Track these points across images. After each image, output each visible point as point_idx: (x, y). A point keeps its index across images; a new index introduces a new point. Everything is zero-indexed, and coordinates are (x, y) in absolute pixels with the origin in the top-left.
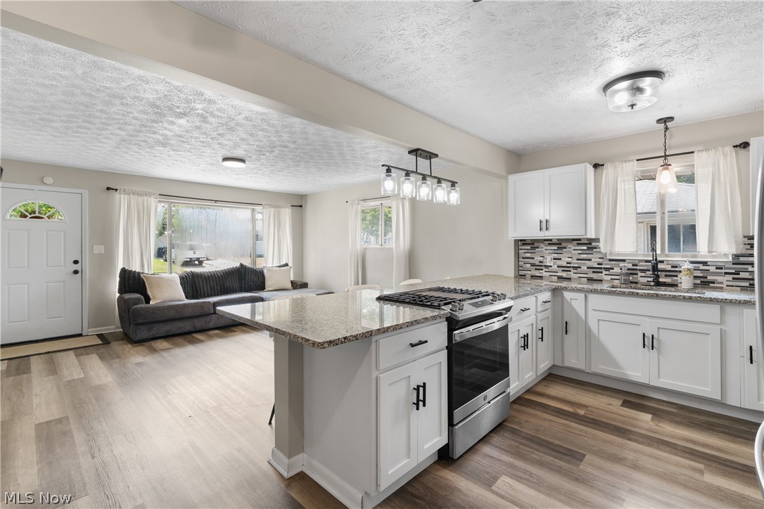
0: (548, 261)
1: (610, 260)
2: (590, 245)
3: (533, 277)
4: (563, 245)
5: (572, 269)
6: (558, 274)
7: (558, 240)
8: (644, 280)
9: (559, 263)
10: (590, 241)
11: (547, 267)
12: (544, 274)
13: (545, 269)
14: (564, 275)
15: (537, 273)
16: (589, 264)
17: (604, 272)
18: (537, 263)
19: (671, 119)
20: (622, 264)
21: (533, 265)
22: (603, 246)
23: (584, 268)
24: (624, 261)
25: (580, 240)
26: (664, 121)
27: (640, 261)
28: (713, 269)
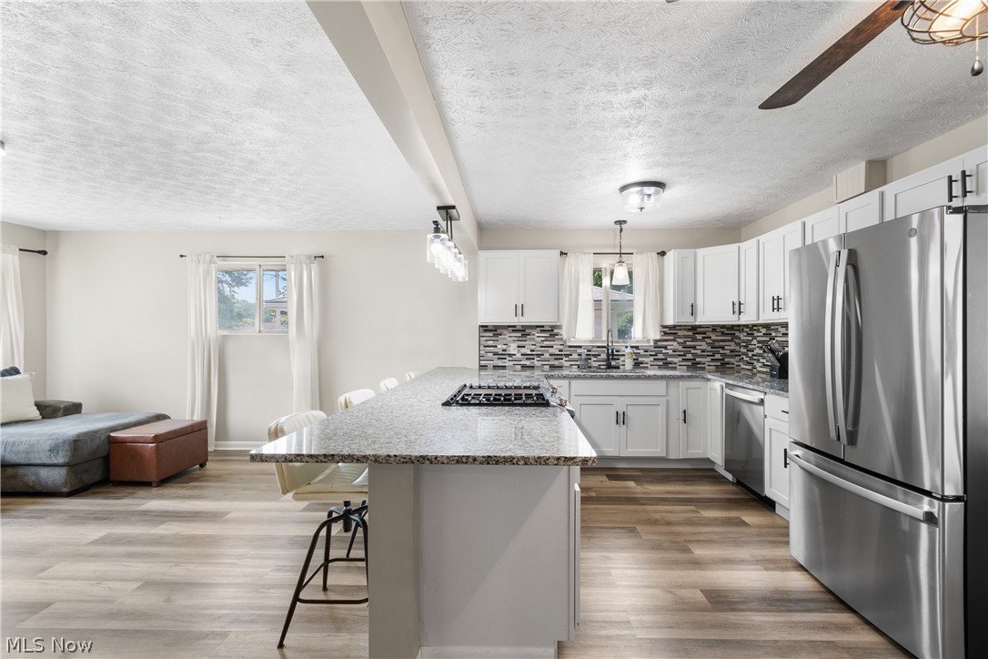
0: (513, 349)
1: (570, 347)
2: (551, 331)
3: (495, 367)
4: (527, 331)
5: (535, 357)
6: (522, 363)
7: (522, 326)
8: (596, 364)
9: (523, 350)
10: (553, 328)
11: (510, 355)
12: (508, 363)
13: (508, 358)
14: (528, 363)
15: (500, 363)
16: (551, 350)
17: (565, 359)
18: (501, 352)
19: (625, 222)
20: (579, 351)
21: (495, 354)
22: (564, 333)
23: (547, 355)
24: (581, 347)
25: (543, 327)
26: (620, 223)
27: (593, 347)
28: (642, 352)
